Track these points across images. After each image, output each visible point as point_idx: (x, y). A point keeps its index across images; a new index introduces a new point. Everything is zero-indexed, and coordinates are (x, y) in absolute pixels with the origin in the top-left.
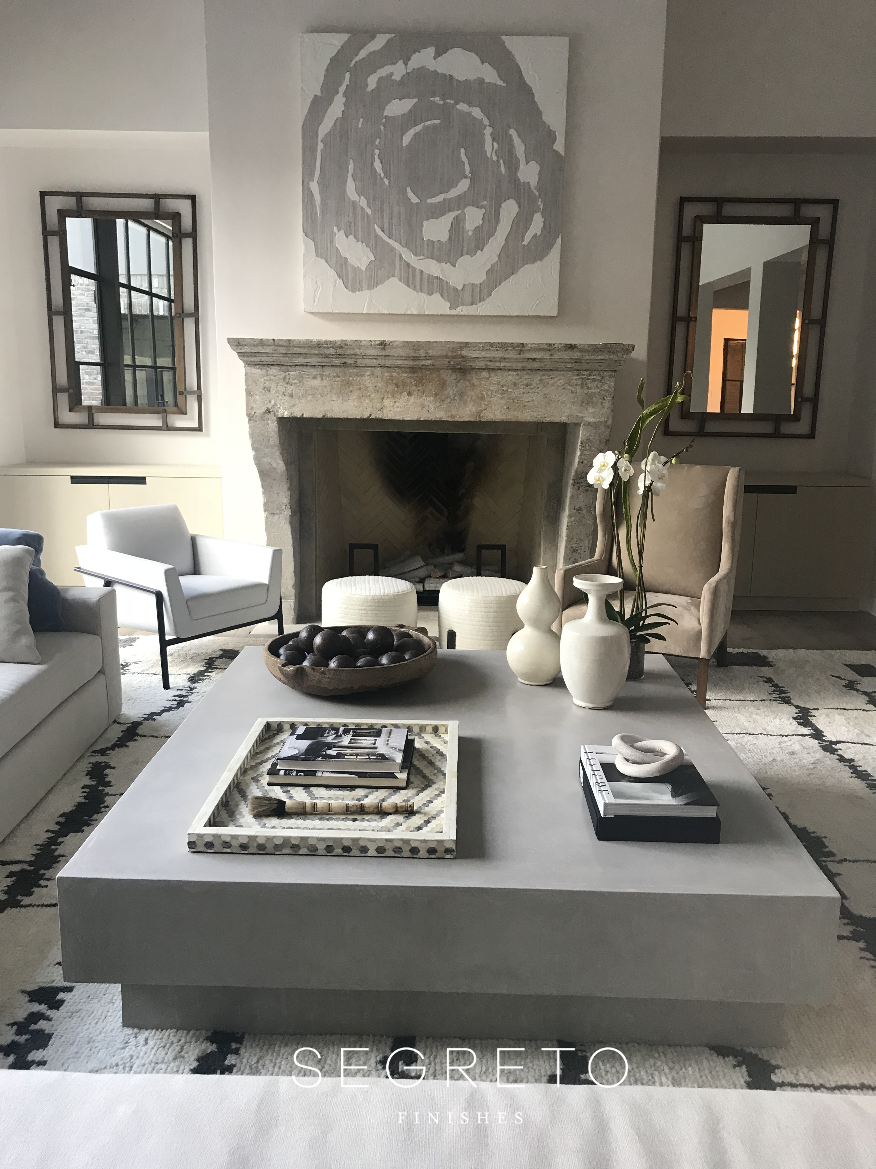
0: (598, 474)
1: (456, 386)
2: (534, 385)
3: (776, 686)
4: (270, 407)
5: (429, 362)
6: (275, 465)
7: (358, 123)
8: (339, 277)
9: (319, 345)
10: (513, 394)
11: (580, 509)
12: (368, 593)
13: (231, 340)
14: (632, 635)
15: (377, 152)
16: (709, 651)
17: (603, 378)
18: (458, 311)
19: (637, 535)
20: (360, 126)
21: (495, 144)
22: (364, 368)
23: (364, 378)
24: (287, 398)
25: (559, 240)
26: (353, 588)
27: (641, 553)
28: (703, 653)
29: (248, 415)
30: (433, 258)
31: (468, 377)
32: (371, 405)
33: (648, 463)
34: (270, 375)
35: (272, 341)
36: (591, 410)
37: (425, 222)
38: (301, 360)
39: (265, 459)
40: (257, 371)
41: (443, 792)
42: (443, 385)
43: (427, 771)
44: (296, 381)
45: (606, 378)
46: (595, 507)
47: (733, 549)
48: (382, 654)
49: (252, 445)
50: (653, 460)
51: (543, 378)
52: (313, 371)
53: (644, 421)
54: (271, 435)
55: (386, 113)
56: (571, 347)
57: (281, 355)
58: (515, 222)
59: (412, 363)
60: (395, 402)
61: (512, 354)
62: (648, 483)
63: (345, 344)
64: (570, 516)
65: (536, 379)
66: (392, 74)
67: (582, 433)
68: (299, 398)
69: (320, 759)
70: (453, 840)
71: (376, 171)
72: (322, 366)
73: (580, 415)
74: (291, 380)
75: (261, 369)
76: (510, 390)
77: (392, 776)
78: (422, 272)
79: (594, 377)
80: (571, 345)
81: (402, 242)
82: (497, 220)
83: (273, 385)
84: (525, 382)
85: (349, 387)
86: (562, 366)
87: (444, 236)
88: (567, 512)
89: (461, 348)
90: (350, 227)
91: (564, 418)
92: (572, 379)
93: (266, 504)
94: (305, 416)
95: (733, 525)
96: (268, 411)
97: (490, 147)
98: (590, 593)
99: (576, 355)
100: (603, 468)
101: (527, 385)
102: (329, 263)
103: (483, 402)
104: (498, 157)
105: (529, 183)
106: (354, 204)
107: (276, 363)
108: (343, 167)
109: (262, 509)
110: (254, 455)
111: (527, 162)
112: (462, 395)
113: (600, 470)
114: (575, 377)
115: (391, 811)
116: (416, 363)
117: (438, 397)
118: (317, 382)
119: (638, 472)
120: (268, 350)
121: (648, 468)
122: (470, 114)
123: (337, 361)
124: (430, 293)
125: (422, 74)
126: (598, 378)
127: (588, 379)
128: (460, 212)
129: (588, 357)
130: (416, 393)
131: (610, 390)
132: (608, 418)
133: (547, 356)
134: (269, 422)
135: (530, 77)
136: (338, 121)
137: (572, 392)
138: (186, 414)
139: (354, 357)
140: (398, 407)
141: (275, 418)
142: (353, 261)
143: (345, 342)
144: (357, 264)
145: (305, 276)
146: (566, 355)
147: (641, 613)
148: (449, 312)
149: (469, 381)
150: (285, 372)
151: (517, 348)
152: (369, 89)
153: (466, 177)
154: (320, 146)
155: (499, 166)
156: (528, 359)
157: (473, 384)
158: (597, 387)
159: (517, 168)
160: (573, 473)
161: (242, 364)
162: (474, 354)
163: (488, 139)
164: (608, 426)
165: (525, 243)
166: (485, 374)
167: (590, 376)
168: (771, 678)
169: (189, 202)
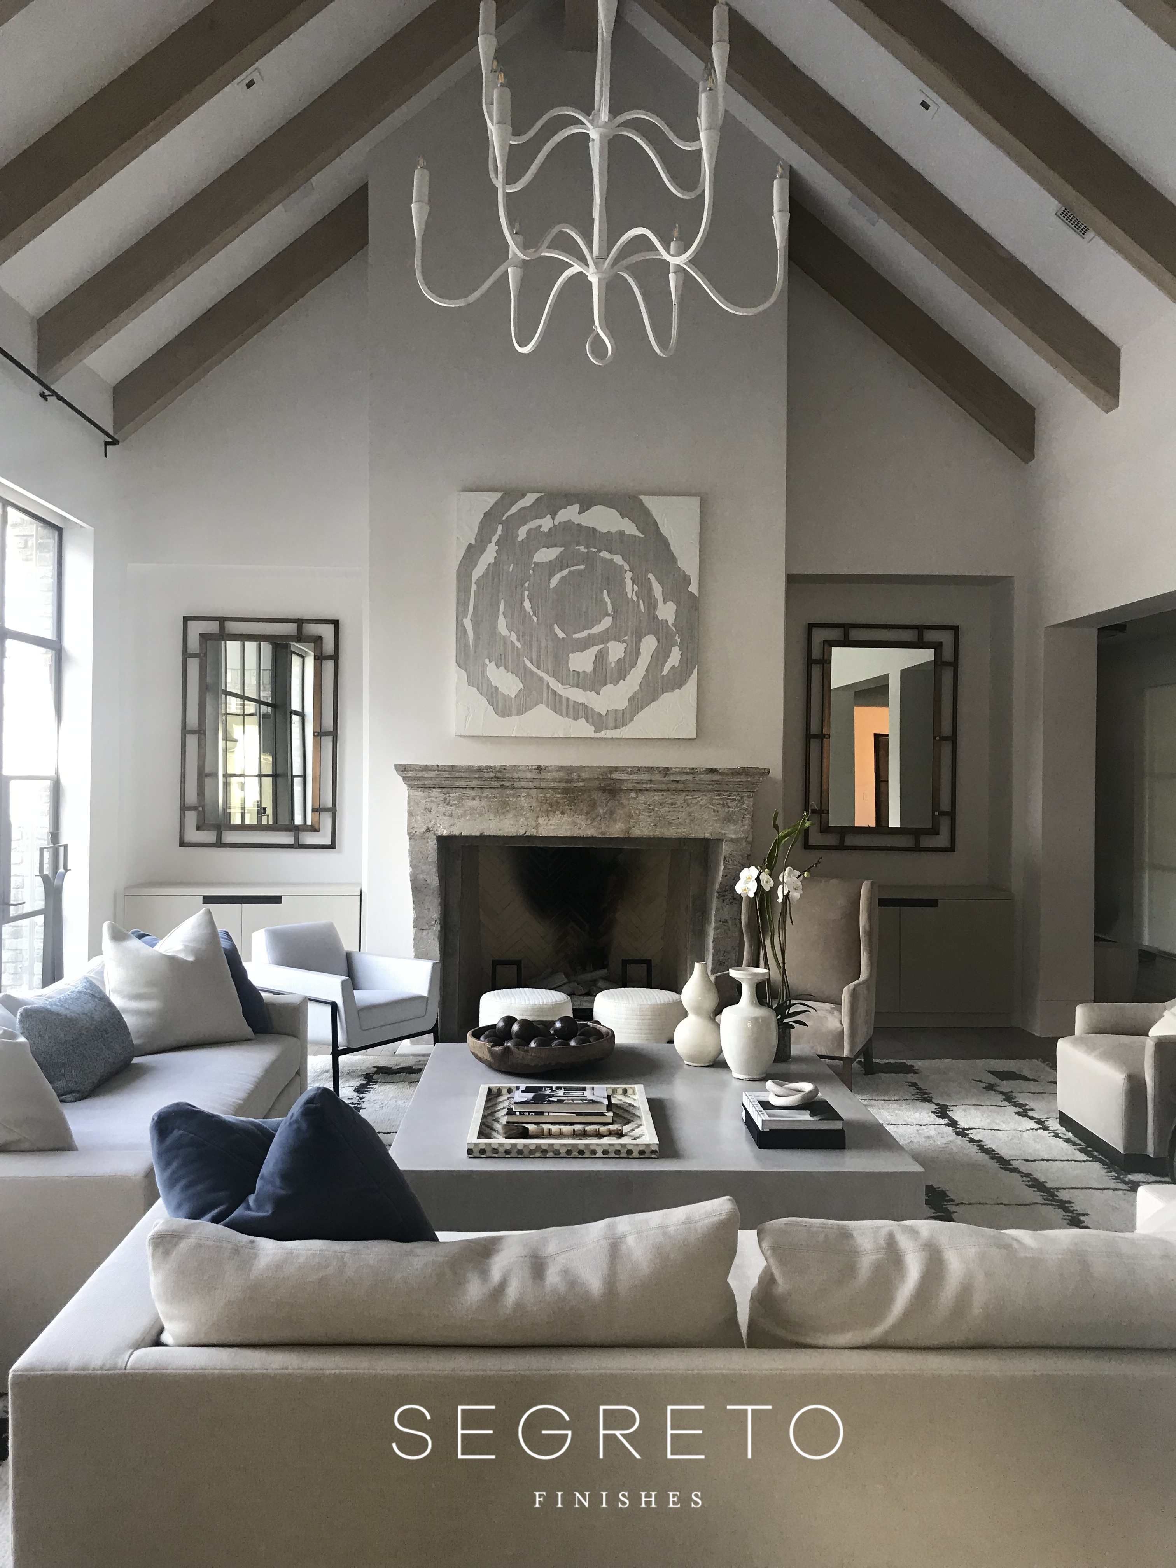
0: (744, 886)
1: (606, 805)
2: (679, 804)
3: (920, 1089)
4: (430, 826)
5: (581, 784)
6: (429, 881)
7: (509, 568)
8: (489, 703)
9: (480, 770)
10: (659, 812)
11: (726, 921)
12: (527, 1003)
13: (398, 766)
14: (780, 1022)
15: (526, 593)
16: (851, 1051)
17: (742, 798)
18: (602, 735)
19: (779, 937)
20: (511, 570)
21: (635, 586)
22: (520, 790)
23: (520, 799)
24: (446, 818)
25: (696, 671)
26: (513, 998)
27: (783, 952)
28: (846, 1053)
29: (409, 834)
30: (578, 686)
31: (618, 797)
32: (526, 823)
33: (785, 877)
34: (432, 797)
35: (436, 767)
36: (732, 827)
37: (571, 655)
38: (462, 783)
39: (421, 876)
40: (419, 794)
41: (641, 1125)
42: (593, 806)
43: (626, 1115)
44: (456, 802)
45: (745, 798)
46: (740, 919)
47: (870, 958)
48: (570, 1039)
49: (411, 862)
50: (789, 874)
51: (687, 798)
52: (472, 793)
53: (779, 843)
54: (429, 853)
55: (535, 560)
56: (712, 771)
57: (444, 779)
58: (654, 656)
59: (565, 785)
60: (549, 820)
61: (657, 777)
62: (786, 893)
63: (505, 769)
64: (716, 929)
65: (680, 799)
66: (540, 526)
67: (725, 849)
68: (458, 818)
69: (546, 1102)
70: (657, 1144)
71: (525, 611)
72: (481, 788)
73: (723, 832)
74: (451, 801)
75: (424, 792)
76: (656, 809)
77: (602, 1114)
78: (568, 699)
79: (734, 797)
80: (712, 769)
81: (549, 672)
82: (638, 654)
83: (434, 806)
84: (670, 801)
85: (505, 807)
86: (703, 787)
87: (589, 668)
88: (713, 925)
89: (611, 772)
90: (501, 659)
91: (708, 835)
92: (714, 799)
93: (416, 920)
94: (463, 834)
95: (870, 934)
96: (428, 830)
97: (630, 589)
98: (743, 982)
99: (717, 777)
100: (749, 880)
101: (672, 804)
102: (480, 691)
103: (631, 820)
104: (638, 598)
105: (667, 621)
106: (504, 639)
107: (437, 786)
108: (494, 606)
109: (412, 925)
110: (411, 872)
111: (665, 602)
112: (612, 813)
113: (746, 882)
114: (716, 798)
115: (605, 1134)
116: (569, 785)
117: (589, 815)
118: (475, 803)
119: (777, 883)
120: (432, 774)
121: (785, 881)
122: (612, 560)
123: (495, 784)
124: (576, 719)
125: (567, 526)
126: (738, 798)
127: (728, 799)
128: (602, 646)
129: (727, 780)
130: (568, 812)
131: (749, 809)
132: (749, 835)
133: (690, 777)
134: (429, 840)
135: (667, 529)
136: (491, 566)
137: (714, 811)
138: (319, 831)
139: (511, 780)
140: (551, 825)
141: (435, 837)
142: (503, 689)
143: (504, 767)
144: (506, 692)
145: (457, 703)
146: (709, 778)
147: (786, 1002)
148: (593, 735)
149: (619, 801)
150: (446, 794)
151: (662, 772)
152: (520, 539)
153: (609, 615)
154: (474, 587)
155: (639, 605)
156: (673, 781)
157: (622, 804)
158: (737, 806)
159: (655, 607)
160: (717, 886)
161: (405, 787)
162: (623, 777)
163: (629, 582)
164: (748, 843)
165: (664, 673)
166: (633, 795)
167: (730, 796)
168: (916, 1083)
169: (331, 627)
